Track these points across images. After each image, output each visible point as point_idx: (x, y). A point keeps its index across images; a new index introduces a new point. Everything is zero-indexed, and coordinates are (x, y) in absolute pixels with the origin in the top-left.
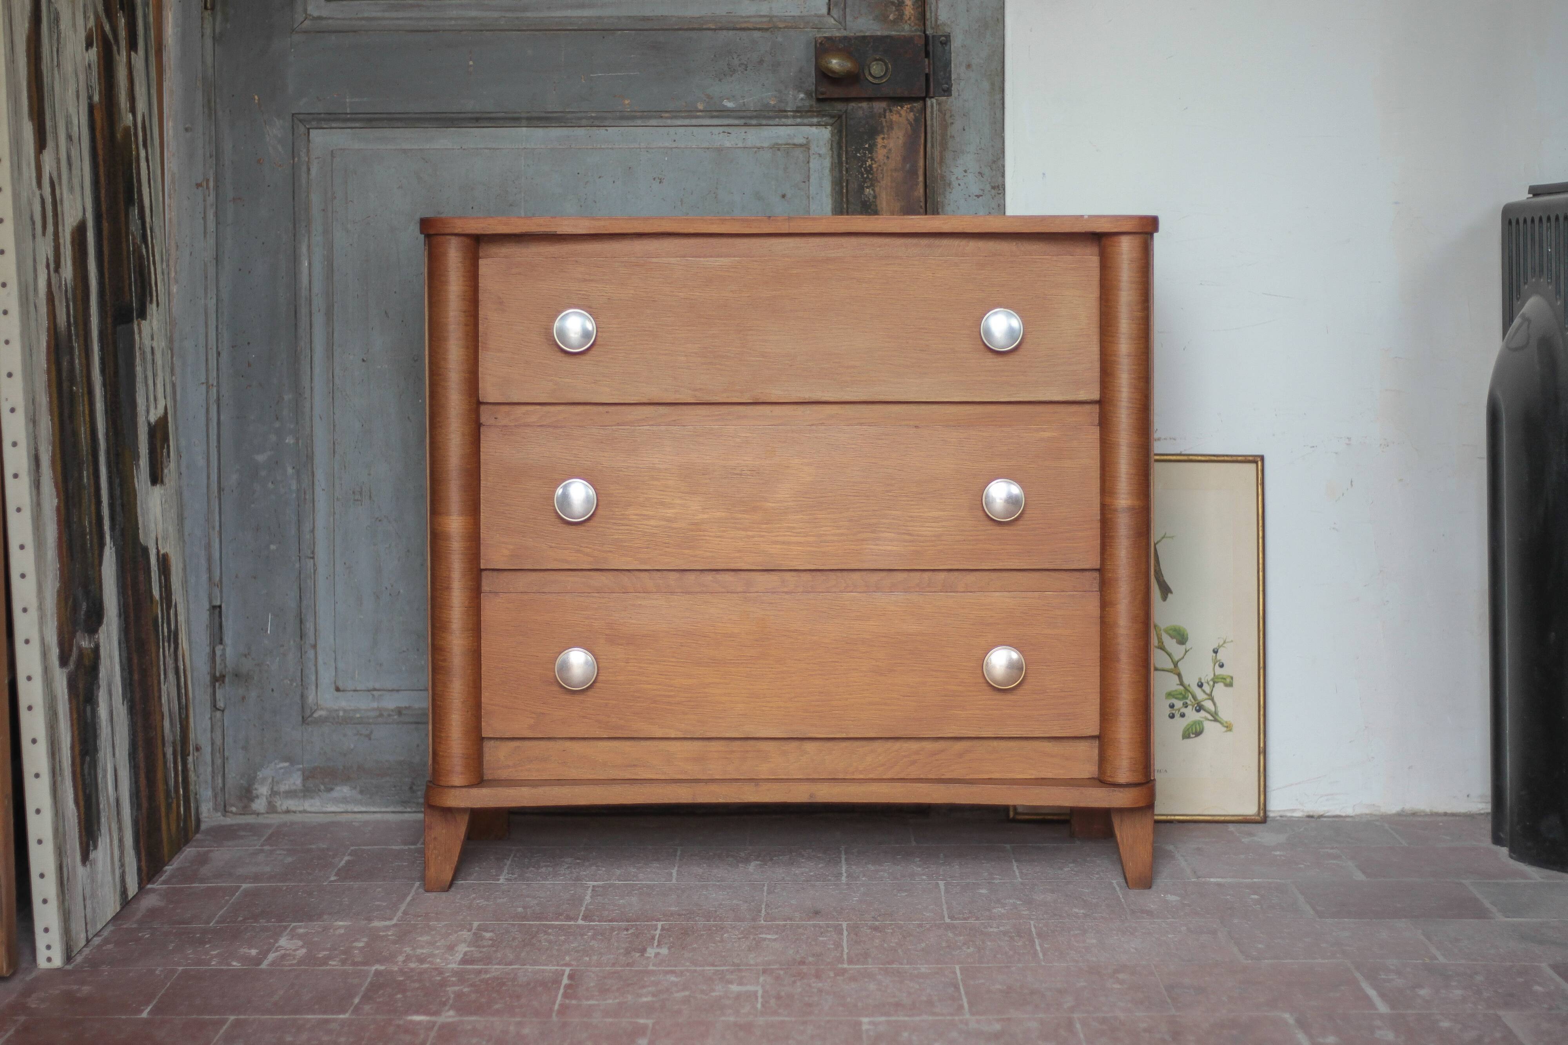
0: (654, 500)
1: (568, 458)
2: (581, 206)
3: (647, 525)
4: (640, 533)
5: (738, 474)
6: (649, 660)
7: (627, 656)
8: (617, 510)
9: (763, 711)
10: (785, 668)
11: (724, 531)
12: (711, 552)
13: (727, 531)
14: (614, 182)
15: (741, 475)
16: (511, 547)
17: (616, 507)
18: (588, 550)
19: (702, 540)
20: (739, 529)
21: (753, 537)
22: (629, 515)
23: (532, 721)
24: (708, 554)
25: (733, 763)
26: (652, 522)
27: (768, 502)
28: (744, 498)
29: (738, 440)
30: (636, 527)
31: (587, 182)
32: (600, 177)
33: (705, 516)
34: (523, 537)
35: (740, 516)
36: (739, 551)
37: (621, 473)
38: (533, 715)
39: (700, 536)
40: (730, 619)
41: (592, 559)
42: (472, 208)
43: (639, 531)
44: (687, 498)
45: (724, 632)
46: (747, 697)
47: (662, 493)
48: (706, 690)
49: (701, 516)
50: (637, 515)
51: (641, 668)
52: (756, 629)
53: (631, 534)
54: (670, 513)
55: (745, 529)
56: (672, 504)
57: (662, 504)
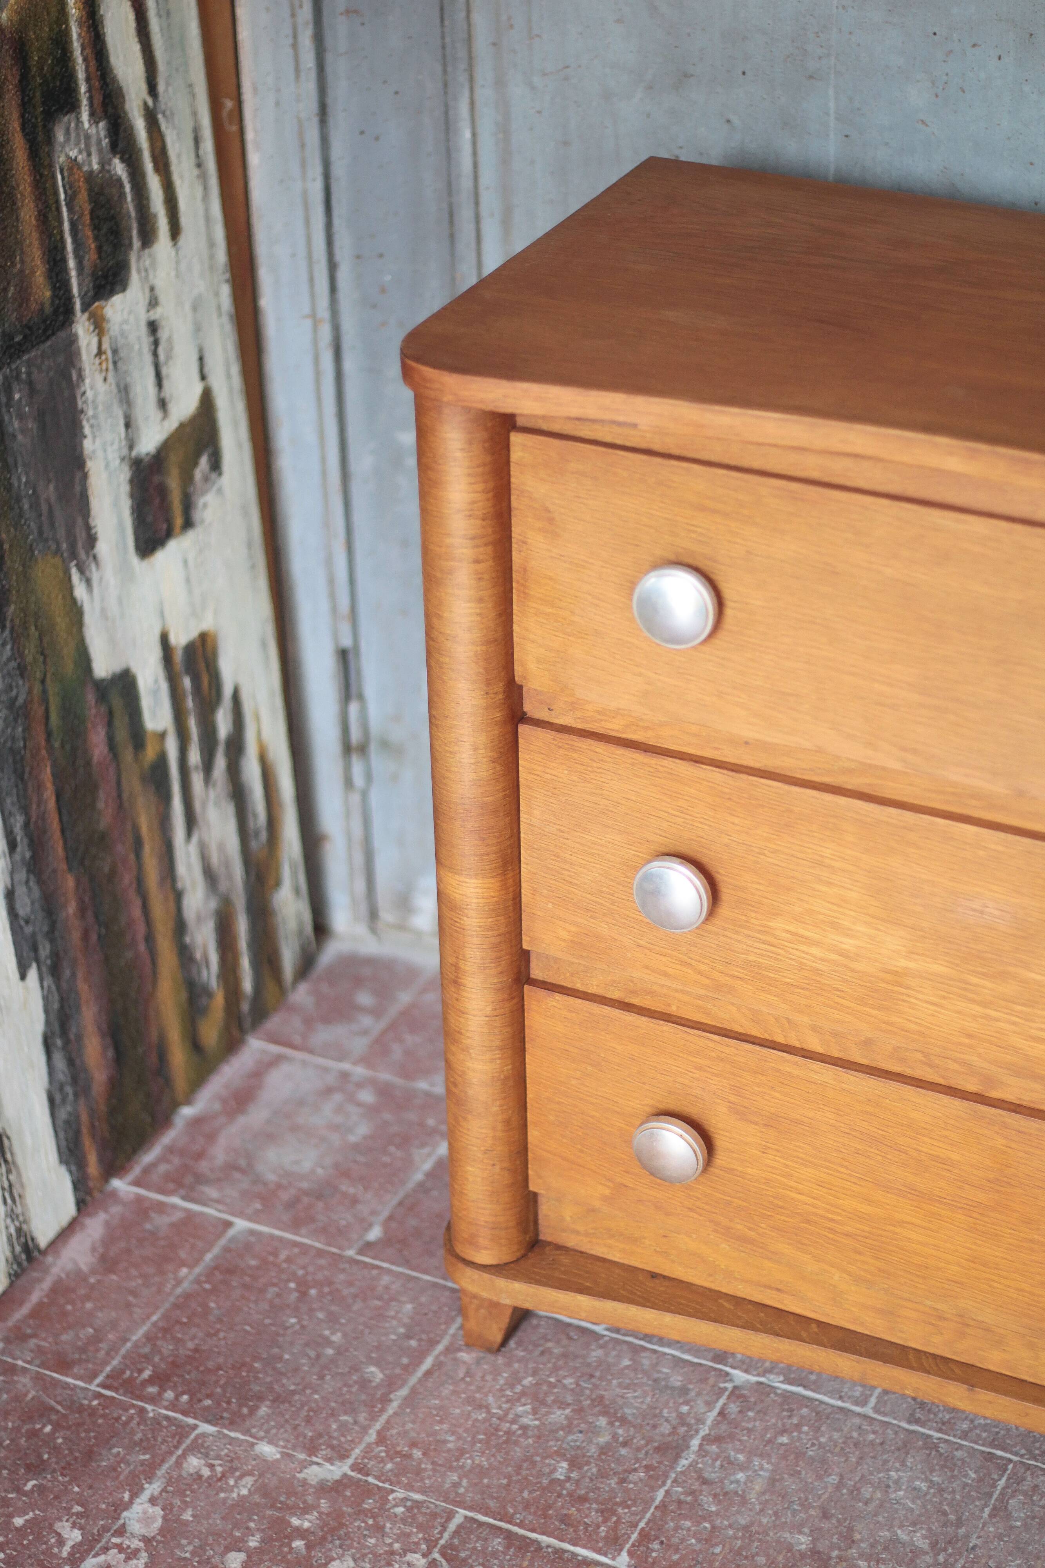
0: (821, 917)
1: (670, 810)
2: (937, 96)
3: (807, 954)
4: (793, 963)
5: (975, 910)
6: (802, 1159)
7: (764, 1143)
8: (753, 915)
9: (990, 1286)
10: (1036, 1237)
11: (944, 998)
12: (916, 1023)
13: (950, 998)
14: (1000, 58)
15: (982, 912)
16: (573, 929)
17: (751, 911)
18: (703, 967)
19: (904, 1001)
20: (973, 1001)
21: (997, 1020)
22: (774, 929)
23: (607, 1192)
24: (913, 1026)
25: (942, 1334)
26: (815, 951)
27: (1031, 971)
28: (985, 952)
29: (981, 853)
30: (786, 951)
31: (951, 51)
32: (974, 46)
33: (912, 965)
34: (592, 917)
35: (974, 980)
36: (970, 1036)
37: (762, 857)
38: (610, 1184)
39: (900, 993)
40: (945, 1137)
41: (707, 982)
42: (744, 73)
43: (791, 959)
44: (879, 927)
45: (931, 1152)
46: (968, 1260)
47: (835, 908)
48: (897, 1230)
49: (903, 963)
50: (787, 931)
51: (787, 1166)
52: (990, 1164)
53: (777, 959)
54: (848, 944)
55: (984, 1004)
56: (851, 930)
57: (835, 926)
